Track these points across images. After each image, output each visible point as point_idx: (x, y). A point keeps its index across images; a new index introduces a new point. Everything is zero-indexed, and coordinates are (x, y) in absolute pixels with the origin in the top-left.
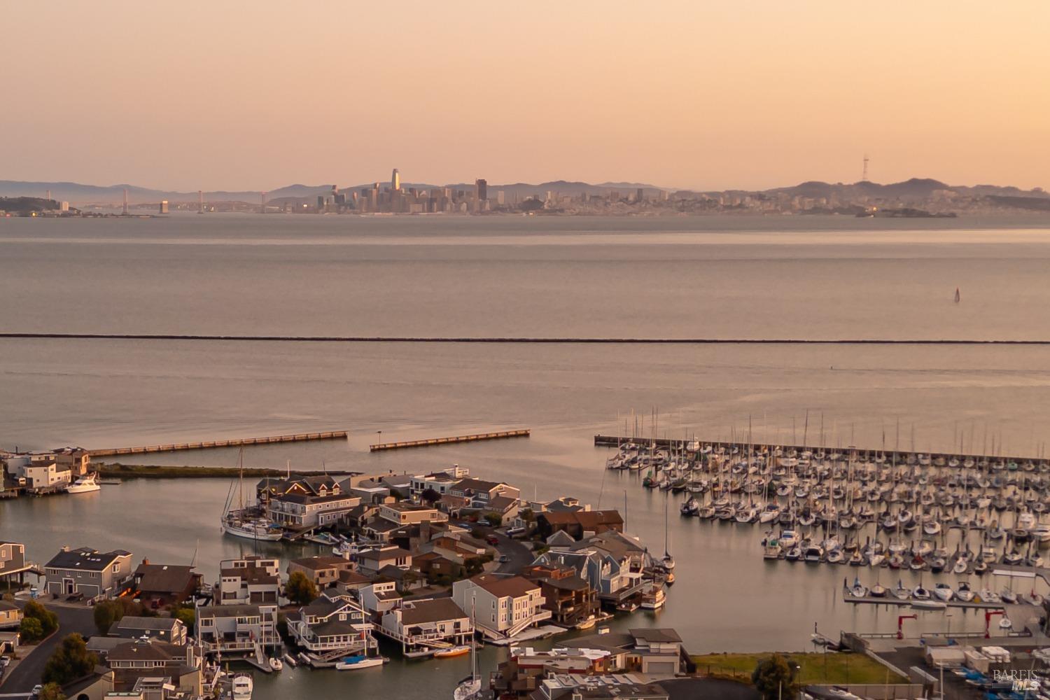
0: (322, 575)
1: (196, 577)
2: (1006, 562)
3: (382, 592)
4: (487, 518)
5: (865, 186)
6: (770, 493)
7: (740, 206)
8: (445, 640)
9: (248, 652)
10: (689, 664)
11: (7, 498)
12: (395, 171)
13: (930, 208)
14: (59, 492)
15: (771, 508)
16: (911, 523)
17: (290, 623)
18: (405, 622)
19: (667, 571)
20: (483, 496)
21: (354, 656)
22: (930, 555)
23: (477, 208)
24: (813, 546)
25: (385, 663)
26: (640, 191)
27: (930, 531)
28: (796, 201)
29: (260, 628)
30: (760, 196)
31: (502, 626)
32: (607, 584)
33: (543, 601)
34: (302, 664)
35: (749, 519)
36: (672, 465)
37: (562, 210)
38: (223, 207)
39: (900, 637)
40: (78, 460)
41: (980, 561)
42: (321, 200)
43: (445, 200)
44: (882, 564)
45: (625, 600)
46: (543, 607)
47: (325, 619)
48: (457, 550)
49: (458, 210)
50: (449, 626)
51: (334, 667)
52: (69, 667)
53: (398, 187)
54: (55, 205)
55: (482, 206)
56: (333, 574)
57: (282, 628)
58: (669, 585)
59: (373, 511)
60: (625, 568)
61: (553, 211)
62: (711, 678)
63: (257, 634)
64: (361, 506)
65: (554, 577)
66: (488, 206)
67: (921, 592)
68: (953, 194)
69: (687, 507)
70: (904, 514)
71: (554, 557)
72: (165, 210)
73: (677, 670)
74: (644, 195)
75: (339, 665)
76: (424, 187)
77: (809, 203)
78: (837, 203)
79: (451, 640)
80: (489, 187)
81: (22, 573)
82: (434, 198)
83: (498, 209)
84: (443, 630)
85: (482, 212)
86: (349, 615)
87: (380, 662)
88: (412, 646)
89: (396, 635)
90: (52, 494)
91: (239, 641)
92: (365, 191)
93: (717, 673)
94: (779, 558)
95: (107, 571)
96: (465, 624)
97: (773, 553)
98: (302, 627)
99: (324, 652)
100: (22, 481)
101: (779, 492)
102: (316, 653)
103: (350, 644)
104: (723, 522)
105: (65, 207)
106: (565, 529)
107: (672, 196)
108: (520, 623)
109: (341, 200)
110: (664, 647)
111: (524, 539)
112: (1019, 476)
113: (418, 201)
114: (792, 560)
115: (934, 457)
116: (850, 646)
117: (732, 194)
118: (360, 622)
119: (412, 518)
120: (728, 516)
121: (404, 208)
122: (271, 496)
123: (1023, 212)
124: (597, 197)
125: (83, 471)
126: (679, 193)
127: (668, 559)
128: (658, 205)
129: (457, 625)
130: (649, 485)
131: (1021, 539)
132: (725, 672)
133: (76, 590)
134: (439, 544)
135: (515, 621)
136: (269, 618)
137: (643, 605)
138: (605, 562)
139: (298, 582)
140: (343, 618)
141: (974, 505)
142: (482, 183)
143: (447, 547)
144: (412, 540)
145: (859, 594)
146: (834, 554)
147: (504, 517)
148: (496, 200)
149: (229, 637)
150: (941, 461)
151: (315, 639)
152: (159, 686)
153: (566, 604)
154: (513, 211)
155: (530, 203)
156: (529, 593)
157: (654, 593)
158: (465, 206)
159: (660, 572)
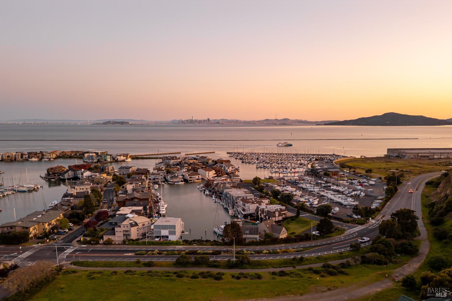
0: (173, 170)
1: (148, 171)
2: (298, 167)
3: (184, 171)
4: (206, 162)
5: (276, 119)
6: (258, 159)
7: (255, 123)
8: (196, 179)
10: (241, 181)
11: (113, 162)
12: (193, 117)
13: (287, 123)
14: (124, 161)
15: (257, 161)
16: (282, 162)
17: (166, 177)
18: (188, 176)
19: (238, 170)
20: (205, 159)
21: (178, 182)
22: (285, 166)
23: (207, 123)
24: (265, 165)
26: (237, 120)
27: (285, 163)
28: (264, 122)
29: (160, 178)
30: (258, 121)
31: (207, 177)
32: (227, 170)
33: (215, 173)
34: (168, 184)
35: (254, 162)
36: (240, 156)
37: (223, 124)
38: (161, 123)
39: (279, 177)
40: (127, 156)
41: (294, 167)
42: (179, 122)
43: (202, 122)
44: (277, 168)
45: (230, 173)
46: (215, 174)
47: (173, 175)
48: (199, 166)
50: (197, 177)
52: (122, 182)
53: (193, 120)
54: (128, 123)
55: (209, 123)
56: (175, 170)
57: (165, 178)
58: (239, 171)
59: (184, 161)
60: (230, 168)
62: (245, 183)
63: (159, 178)
64: (182, 160)
65: (217, 169)
66: (210, 123)
67: (283, 171)
68: (291, 121)
69: (243, 161)
70: (281, 161)
71: (217, 166)
72: (150, 124)
73: (239, 182)
75: (175, 183)
76: (198, 120)
77: (266, 122)
78: (271, 123)
79: (197, 179)
81: (114, 172)
82: (200, 122)
83: (212, 123)
85: (209, 124)
86: (178, 175)
87: (183, 183)
88: (190, 180)
89: (187, 179)
90: (122, 161)
92: (187, 120)
93: (246, 182)
94: (259, 167)
95: (131, 169)
97: (258, 167)
98: (168, 177)
99: (173, 181)
100: (116, 159)
101: (259, 159)
102: (171, 182)
103: (178, 180)
104: (249, 163)
106: (220, 162)
108: (211, 177)
109: (183, 122)
110: (237, 178)
111: (212, 165)
112: (301, 156)
113: (197, 122)
114: (261, 168)
115: (286, 154)
116: (271, 178)
117: (253, 121)
118: (180, 176)
119: (192, 161)
120: (250, 162)
121: (194, 123)
122: (164, 159)
123: (303, 124)
124: (229, 121)
125: (128, 157)
127: (239, 168)
128: (240, 123)
129: (199, 177)
130: (236, 159)
131: (301, 164)
132: (248, 182)
133: (124, 173)
134: (196, 165)
136: (162, 175)
138: (227, 167)
139: (168, 170)
140: (176, 175)
141: (293, 160)
142: (209, 119)
143: (197, 166)
144: (191, 165)
145: (272, 172)
146: (268, 166)
147: (209, 162)
150: (288, 155)
151: (171, 179)
152: (138, 183)
153: (220, 173)
154: (214, 124)
155: (218, 123)
156: (213, 171)
157: (236, 172)
158: (205, 123)
159: (237, 170)
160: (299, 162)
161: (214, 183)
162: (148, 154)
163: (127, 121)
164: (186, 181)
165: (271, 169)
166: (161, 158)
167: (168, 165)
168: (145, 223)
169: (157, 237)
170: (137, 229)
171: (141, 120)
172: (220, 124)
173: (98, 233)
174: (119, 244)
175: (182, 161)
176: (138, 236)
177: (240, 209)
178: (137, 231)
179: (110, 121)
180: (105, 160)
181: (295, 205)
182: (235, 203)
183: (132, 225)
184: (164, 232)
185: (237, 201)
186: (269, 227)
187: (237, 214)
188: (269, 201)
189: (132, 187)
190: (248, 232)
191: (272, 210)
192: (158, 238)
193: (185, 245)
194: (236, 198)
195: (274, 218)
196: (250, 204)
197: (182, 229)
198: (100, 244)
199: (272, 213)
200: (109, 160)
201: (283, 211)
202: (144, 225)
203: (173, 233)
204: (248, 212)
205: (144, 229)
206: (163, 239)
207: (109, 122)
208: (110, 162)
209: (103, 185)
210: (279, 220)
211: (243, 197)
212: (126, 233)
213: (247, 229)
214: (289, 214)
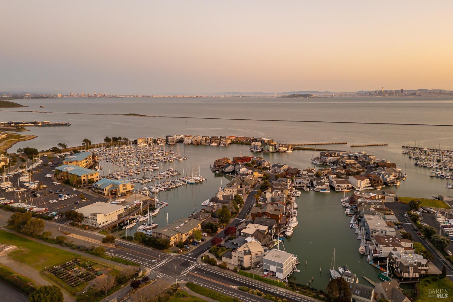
3: (333, 177)
4: (367, 162)
6: (439, 161)
8: (345, 188)
9: (303, 187)
18: (336, 184)
21: (323, 189)
24: (443, 174)
25: (330, 192)
31: (359, 186)
32: (386, 179)
36: (418, 153)
45: (390, 183)
46: (369, 183)
47: (319, 182)
48: (356, 169)
51: (319, 191)
57: (311, 182)
58: (404, 180)
60: (391, 176)
63: (305, 183)
65: (373, 177)
69: (417, 163)
75: (321, 191)
84: (345, 186)
87: (329, 191)
88: (337, 189)
89: (334, 186)
91: (302, 184)
94: (434, 176)
96: (350, 185)
98: (315, 183)
102: (317, 188)
103: (324, 187)
104: (424, 167)
106: (382, 166)
108: (363, 186)
111: (373, 168)
114: (437, 177)
119: (349, 162)
120: (426, 166)
129: (348, 185)
130: (410, 158)
134: (352, 168)
136: (308, 180)
137: (394, 184)
138: (386, 174)
139: (318, 174)
140: (323, 182)
144: (347, 166)
147: (371, 163)
149: (300, 183)
151: (317, 186)
152: (277, 192)
153: (375, 183)
156: (366, 180)
157: (397, 182)
164: (332, 188)
175: (339, 159)
189: (271, 196)
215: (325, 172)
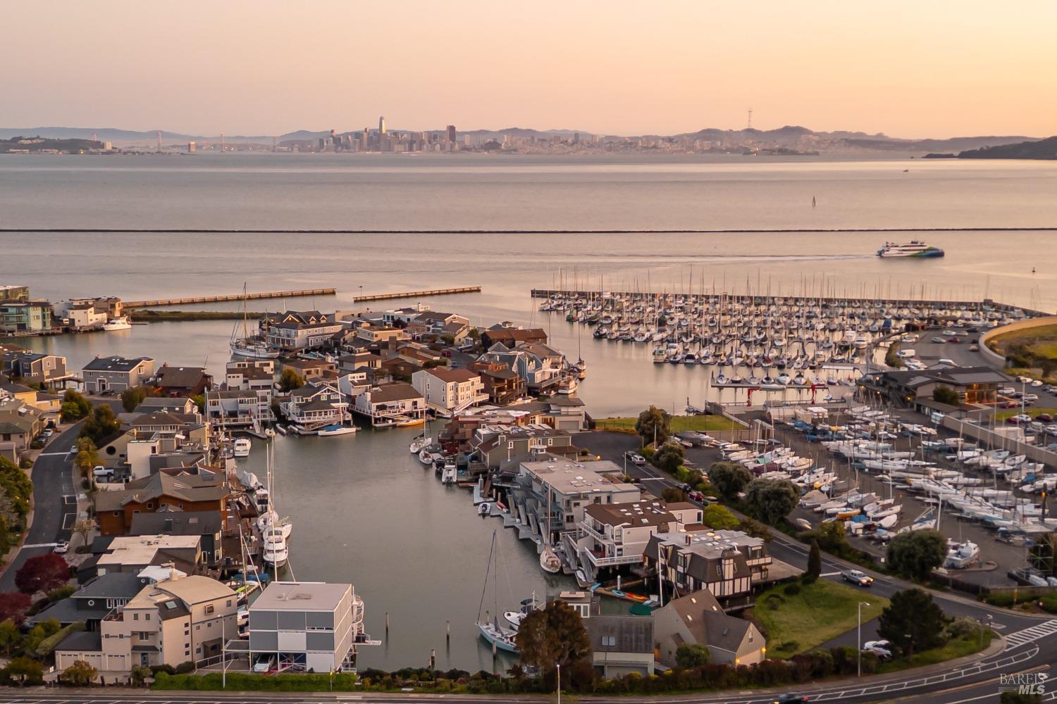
0: (309, 373)
1: (206, 377)
2: (832, 361)
3: (356, 380)
4: (443, 339)
5: (750, 131)
6: (662, 323)
7: (654, 147)
8: (405, 414)
10: (591, 424)
11: (53, 334)
12: (381, 119)
13: (799, 148)
14: (98, 330)
15: (660, 331)
16: (765, 339)
17: (282, 405)
18: (373, 400)
19: (580, 371)
20: (440, 324)
21: (330, 426)
22: (777, 358)
23: (448, 147)
24: (691, 352)
25: (357, 431)
26: (577, 135)
27: (778, 343)
28: (698, 143)
29: (257, 409)
30: (670, 140)
31: (450, 405)
32: (532, 376)
33: (482, 386)
34: (292, 433)
35: (644, 338)
36: (589, 307)
37: (515, 150)
38: (240, 147)
39: (749, 405)
40: (113, 306)
41: (813, 359)
42: (321, 141)
43: (422, 143)
44: (742, 364)
45: (546, 388)
46: (483, 391)
47: (310, 399)
48: (418, 357)
49: (433, 150)
50: (408, 405)
51: (317, 434)
52: (100, 430)
53: (384, 131)
54: (100, 144)
55: (452, 147)
56: (317, 372)
57: (276, 409)
58: (581, 379)
59: (352, 334)
60: (546, 365)
61: (508, 151)
62: (607, 431)
63: (255, 411)
64: (343, 331)
65: (490, 371)
66: (457, 147)
67: (768, 379)
68: (816, 138)
69: (598, 332)
70: (760, 334)
71: (491, 356)
72: (193, 149)
73: (581, 427)
74: (580, 138)
75: (321, 433)
76: (406, 132)
77: (707, 144)
78: (729, 145)
79: (410, 415)
80: (457, 132)
81: (64, 381)
82: (414, 141)
83: (465, 149)
84: (404, 407)
85: (452, 151)
86: (329, 396)
87: (353, 430)
88: (379, 419)
89: (367, 411)
90: (91, 331)
91: (241, 416)
92: (358, 135)
93: (611, 427)
94: (665, 362)
95: (133, 372)
96: (422, 403)
97: (661, 358)
98: (292, 407)
99: (308, 424)
100: (66, 321)
101: (669, 322)
102: (303, 424)
103: (330, 417)
104: (626, 341)
105: (109, 146)
106: (502, 341)
107: (602, 140)
108: (464, 403)
109: (339, 142)
110: (571, 410)
111: (471, 352)
112: (848, 311)
113: (400, 143)
114: (675, 363)
115: (786, 299)
116: (713, 410)
117: (648, 138)
118: (337, 401)
119: (384, 336)
120: (629, 337)
121: (389, 148)
122: (269, 324)
123: (869, 151)
124: (543, 140)
125: (117, 314)
126: (607, 137)
127: (581, 362)
128: (591, 146)
129: (415, 403)
130: (571, 320)
131: (844, 348)
132: (616, 428)
133: (108, 388)
134: (403, 353)
135: (460, 401)
136: (264, 399)
137: (560, 391)
138: (531, 360)
139: (288, 378)
140: (324, 398)
141: (812, 328)
142: (452, 128)
143: (408, 355)
144: (382, 351)
145: (723, 382)
146: (706, 358)
147: (457, 338)
148: (463, 142)
150: (791, 302)
151: (302, 415)
152: (172, 436)
153: (500, 390)
154: (477, 151)
155: (490, 144)
156: (472, 380)
157: (568, 382)
158: (438, 146)
159: (574, 372)
160: (837, 337)
161: (480, 435)
162: (198, 296)
163: (96, 138)
164: (361, 420)
165: (715, 368)
166: (253, 317)
167: (285, 350)
168: (215, 604)
169: (264, 658)
170: (187, 625)
171: (155, 134)
172: (503, 151)
173: (36, 639)
174: (118, 685)
175: (342, 333)
176: (187, 653)
177: (582, 546)
178: (187, 633)
179: (20, 138)
180: (22, 327)
181: (803, 529)
182: (565, 518)
183: (165, 612)
184: (290, 641)
185: (571, 511)
186: (694, 621)
187: (574, 566)
188: (699, 514)
189: (150, 453)
190: (613, 642)
191: (709, 553)
192: (266, 662)
193: (370, 690)
194: (568, 502)
195: (718, 584)
196: (624, 527)
197: (355, 626)
198: (44, 683)
199: (709, 564)
200: (36, 325)
201: (754, 555)
202: (210, 610)
203: (326, 643)
204: (617, 560)
205: (209, 625)
206: (283, 666)
207: (15, 140)
208: (41, 335)
209: (28, 439)
210: (737, 590)
211: (598, 495)
212: (145, 642)
213: (608, 630)
214: (779, 569)
215: (313, 369)
